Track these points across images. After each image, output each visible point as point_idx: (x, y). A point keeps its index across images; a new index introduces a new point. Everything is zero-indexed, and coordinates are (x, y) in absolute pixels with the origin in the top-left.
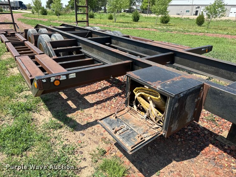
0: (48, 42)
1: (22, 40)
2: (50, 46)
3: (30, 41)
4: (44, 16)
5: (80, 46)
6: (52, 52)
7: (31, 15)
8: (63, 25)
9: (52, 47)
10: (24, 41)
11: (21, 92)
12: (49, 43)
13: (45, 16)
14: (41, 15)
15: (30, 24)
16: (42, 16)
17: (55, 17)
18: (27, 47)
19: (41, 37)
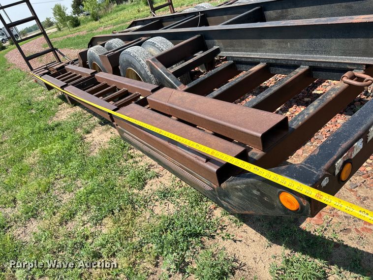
0: (153, 60)
1: (87, 74)
2: (160, 68)
3: (105, 72)
4: (76, 28)
5: (215, 47)
6: (171, 78)
7: (57, 33)
8: (134, 24)
9: (165, 68)
10: (93, 74)
11: (144, 186)
12: (157, 60)
13: (78, 28)
14: (72, 29)
15: (65, 47)
16: (75, 29)
17: (95, 24)
18: (106, 86)
19: (129, 53)
